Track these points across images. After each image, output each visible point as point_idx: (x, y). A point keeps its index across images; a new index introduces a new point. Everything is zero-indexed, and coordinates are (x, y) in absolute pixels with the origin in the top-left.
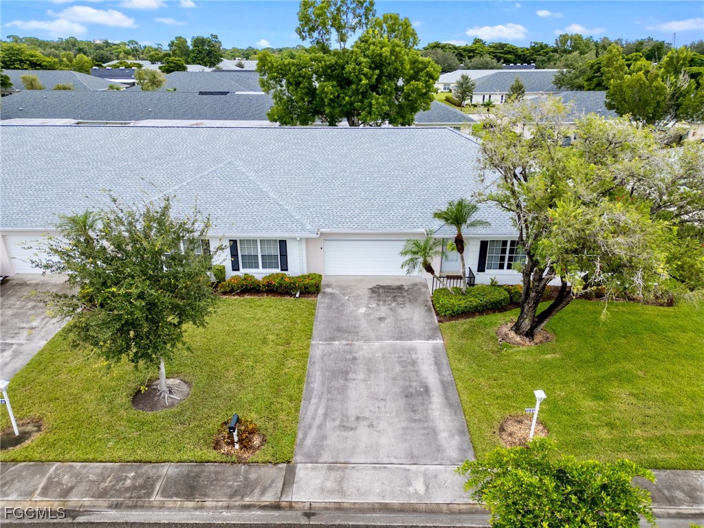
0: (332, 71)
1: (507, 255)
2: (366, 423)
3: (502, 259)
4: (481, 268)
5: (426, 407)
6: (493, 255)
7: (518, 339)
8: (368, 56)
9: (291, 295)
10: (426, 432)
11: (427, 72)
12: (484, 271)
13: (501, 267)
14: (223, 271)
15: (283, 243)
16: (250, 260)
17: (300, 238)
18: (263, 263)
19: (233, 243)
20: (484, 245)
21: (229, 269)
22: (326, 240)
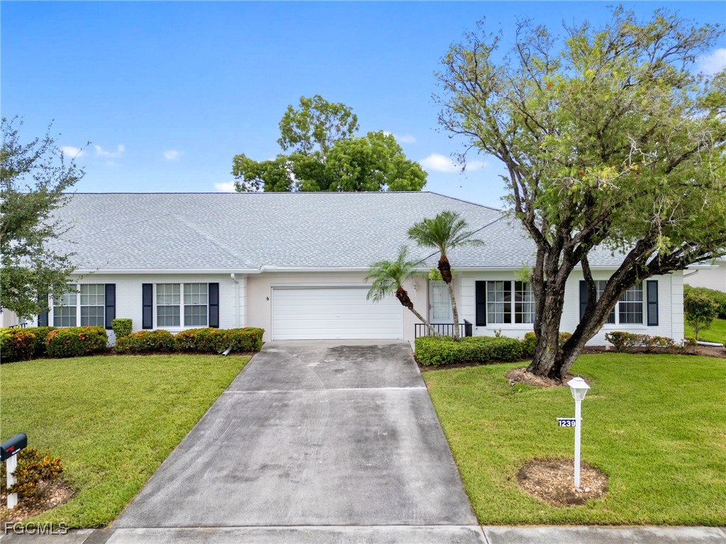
0: (311, 170)
1: (513, 303)
2: (278, 472)
3: (507, 308)
4: (481, 321)
5: (389, 452)
6: (495, 300)
7: (538, 380)
8: (349, 154)
10: (384, 481)
11: (412, 170)
12: (484, 325)
13: (507, 320)
14: (127, 325)
15: (214, 288)
16: (170, 315)
17: (236, 275)
18: (185, 317)
19: (147, 289)
20: (480, 287)
21: (137, 327)
22: (275, 288)
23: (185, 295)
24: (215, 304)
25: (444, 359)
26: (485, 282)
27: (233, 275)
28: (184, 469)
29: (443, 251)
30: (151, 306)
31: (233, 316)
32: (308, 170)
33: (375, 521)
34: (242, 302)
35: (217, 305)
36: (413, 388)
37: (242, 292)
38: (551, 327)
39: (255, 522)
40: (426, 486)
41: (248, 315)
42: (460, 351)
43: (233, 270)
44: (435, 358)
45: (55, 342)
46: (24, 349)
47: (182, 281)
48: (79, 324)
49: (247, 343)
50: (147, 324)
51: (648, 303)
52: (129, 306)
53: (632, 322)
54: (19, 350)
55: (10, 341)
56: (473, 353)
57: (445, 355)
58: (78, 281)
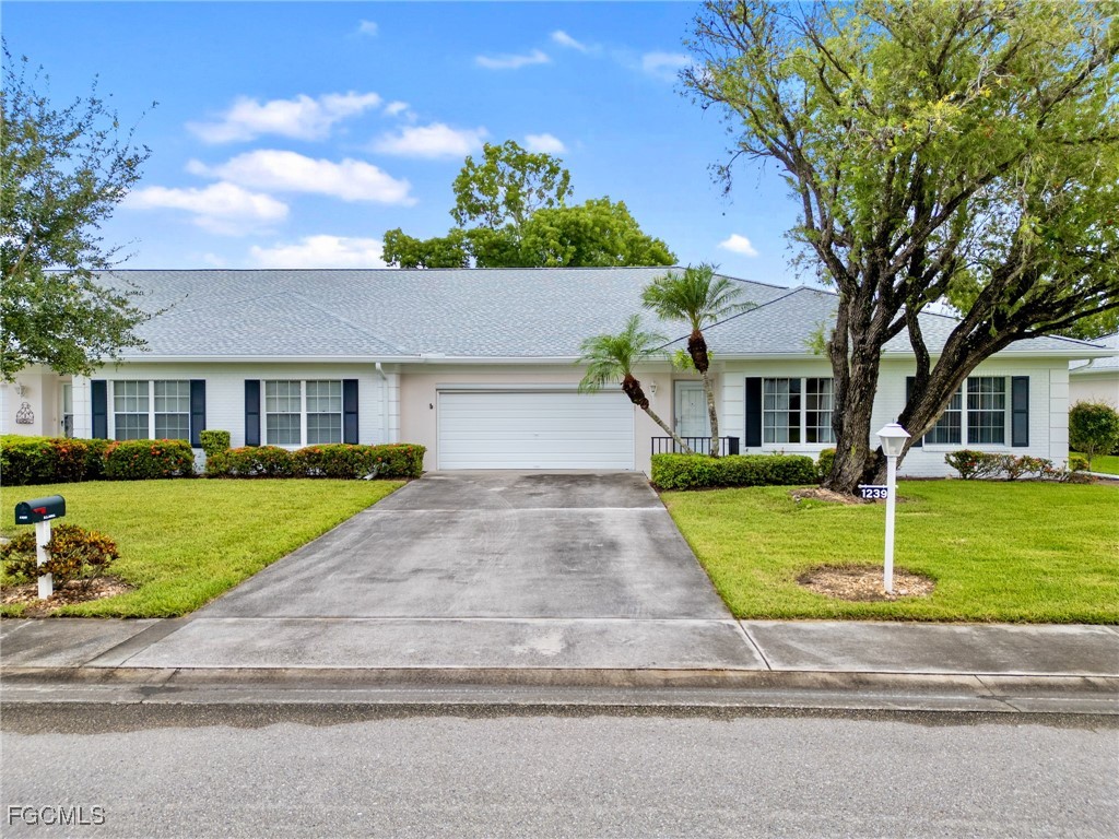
0: (501, 252)
1: (803, 411)
2: (439, 575)
3: (795, 419)
4: (754, 439)
5: (604, 559)
6: (775, 407)
7: (838, 497)
8: (558, 227)
9: (353, 476)
10: (595, 583)
11: (653, 251)
12: (759, 445)
13: (794, 437)
14: (222, 439)
15: (351, 387)
16: (285, 424)
17: (383, 365)
18: (309, 431)
19: (252, 388)
20: (753, 386)
21: (238, 442)
22: (442, 391)
23: (308, 398)
24: (352, 411)
25: (694, 479)
26: (760, 379)
27: (378, 366)
28: (298, 572)
29: (696, 323)
30: (258, 413)
31: (378, 430)
32: (495, 251)
33: (579, 615)
34: (393, 409)
35: (357, 413)
36: (644, 509)
37: (393, 393)
38: (858, 416)
39: (401, 614)
40: (655, 589)
41: (401, 429)
43: (378, 358)
44: (680, 478)
45: (117, 457)
46: (72, 465)
47: (303, 376)
48: (152, 436)
49: (401, 465)
50: (252, 439)
51: (1014, 412)
52: (225, 412)
53: (989, 442)
54: (64, 467)
55: (50, 452)
56: (739, 471)
57: (696, 471)
58: (151, 376)
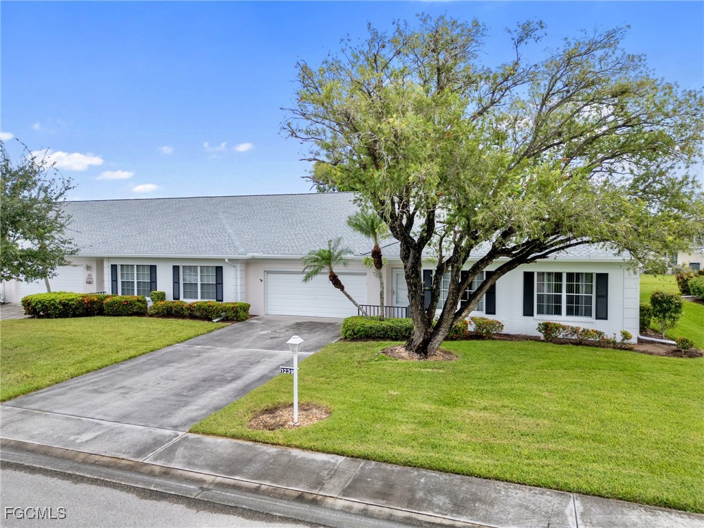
9: (208, 320)
14: (162, 296)
15: (219, 270)
16: (190, 289)
17: (229, 260)
18: (201, 292)
19: (176, 269)
21: (169, 297)
22: (268, 272)
23: (201, 275)
24: (219, 283)
25: (355, 334)
27: (226, 260)
29: (376, 242)
30: (179, 283)
31: (232, 293)
34: (239, 282)
35: (222, 284)
36: (305, 353)
37: (239, 274)
41: (246, 293)
42: (371, 328)
43: (227, 256)
45: (111, 305)
46: (90, 308)
47: (199, 264)
48: (136, 294)
49: (238, 314)
50: (176, 298)
51: (597, 296)
52: (165, 283)
53: (581, 315)
54: (87, 309)
55: (80, 302)
56: (383, 330)
58: (135, 263)
